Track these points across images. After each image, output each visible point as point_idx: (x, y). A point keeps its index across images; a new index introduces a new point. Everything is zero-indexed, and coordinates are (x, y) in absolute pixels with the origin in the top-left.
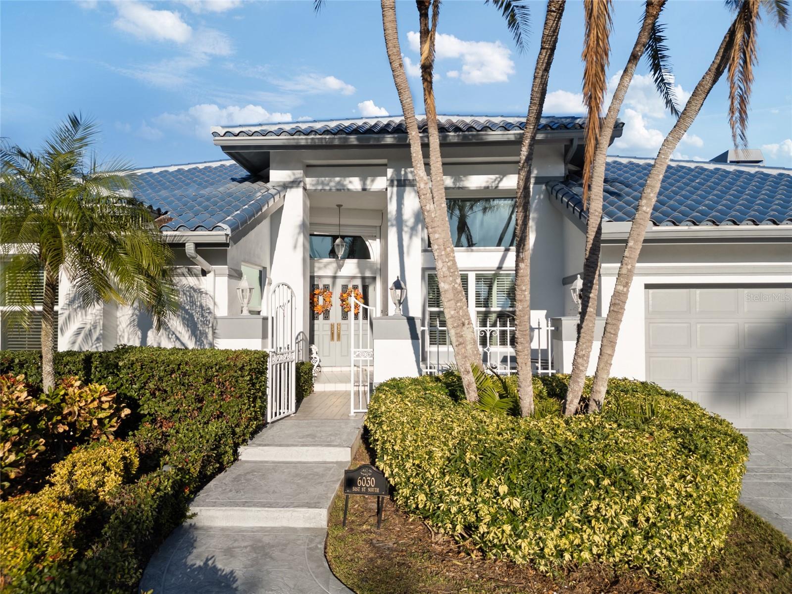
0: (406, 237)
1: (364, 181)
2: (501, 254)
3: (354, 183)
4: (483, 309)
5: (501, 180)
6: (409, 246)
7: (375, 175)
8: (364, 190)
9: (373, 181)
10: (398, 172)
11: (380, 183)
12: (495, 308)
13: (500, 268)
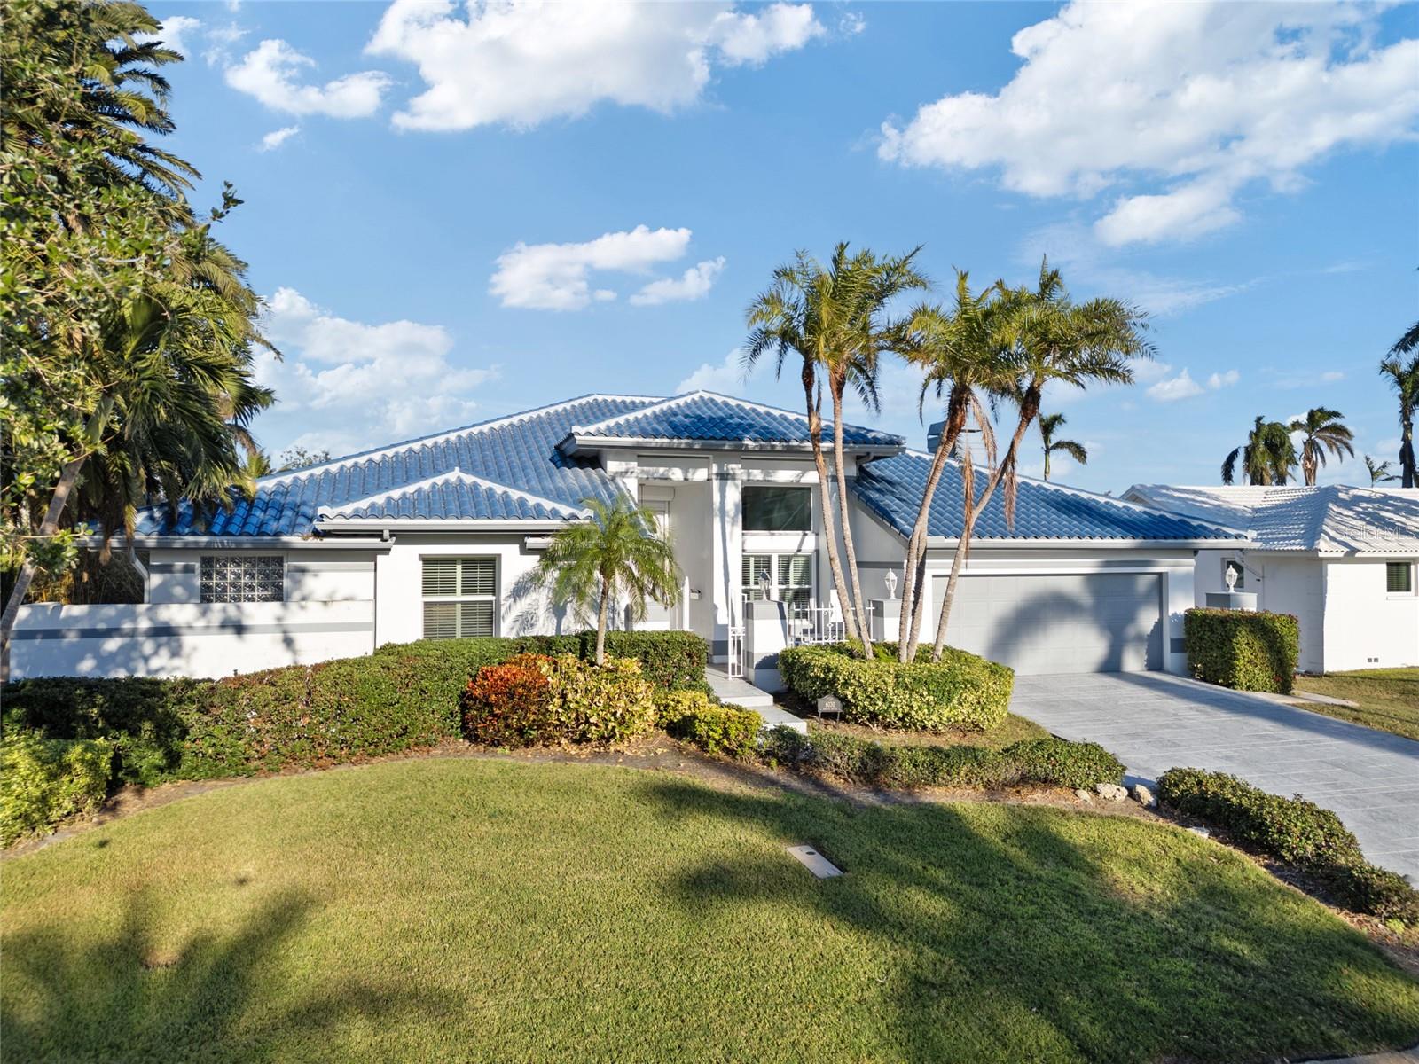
0: (728, 527)
1: (686, 472)
2: (799, 538)
3: (677, 474)
4: (784, 587)
5: (803, 474)
6: (731, 533)
7: (697, 467)
8: (686, 479)
9: (694, 473)
10: (720, 467)
11: (700, 475)
12: (793, 586)
13: (799, 550)
